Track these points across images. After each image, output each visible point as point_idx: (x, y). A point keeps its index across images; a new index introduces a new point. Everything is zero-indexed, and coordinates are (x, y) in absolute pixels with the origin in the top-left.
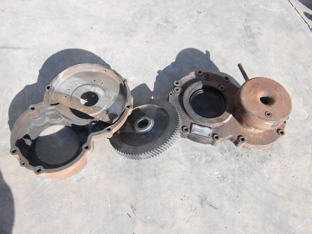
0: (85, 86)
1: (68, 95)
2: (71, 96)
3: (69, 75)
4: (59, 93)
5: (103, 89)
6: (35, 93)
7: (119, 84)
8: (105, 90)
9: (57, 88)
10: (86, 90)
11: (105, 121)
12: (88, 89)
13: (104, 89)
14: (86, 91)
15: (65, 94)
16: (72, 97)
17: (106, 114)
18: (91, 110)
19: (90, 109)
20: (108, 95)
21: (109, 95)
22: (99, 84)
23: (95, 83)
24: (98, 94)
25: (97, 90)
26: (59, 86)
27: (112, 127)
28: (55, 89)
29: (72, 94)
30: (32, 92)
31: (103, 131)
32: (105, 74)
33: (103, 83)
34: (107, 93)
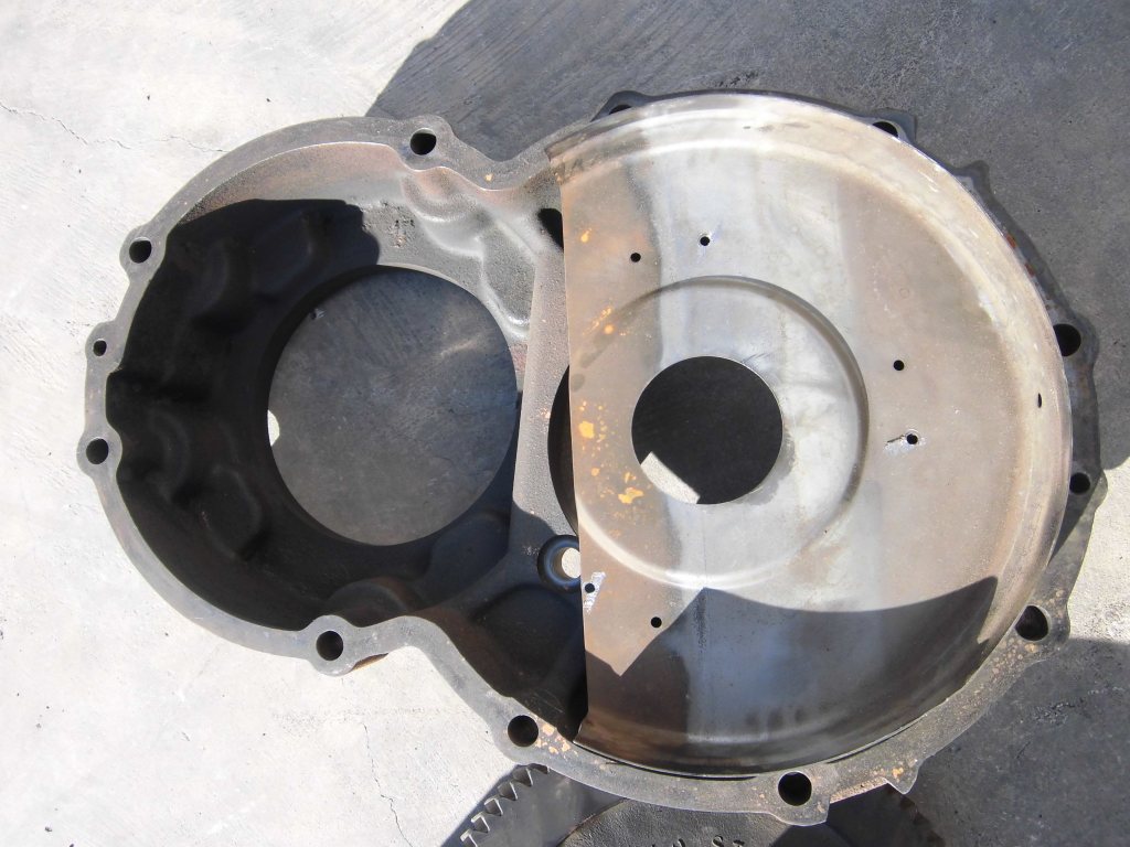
0: (797, 332)
1: (658, 263)
2: (659, 291)
3: (822, 157)
4: (637, 193)
5: (855, 480)
6: (649, 58)
7: (987, 575)
8: (860, 498)
9: (665, 155)
10: (768, 356)
11: (594, 644)
12: (789, 368)
13: (862, 487)
14: (760, 366)
15: (653, 238)
16: (648, 305)
17: (656, 622)
18: (625, 499)
19: (621, 489)
20: (826, 541)
21: (833, 550)
22: (884, 418)
23: (878, 380)
24: (788, 469)
25: (814, 437)
26: (693, 159)
27: (551, 743)
28: (654, 151)
29: (676, 286)
30: (647, 33)
31: (492, 693)
32: (1013, 408)
33: (912, 439)
34: (838, 531)
